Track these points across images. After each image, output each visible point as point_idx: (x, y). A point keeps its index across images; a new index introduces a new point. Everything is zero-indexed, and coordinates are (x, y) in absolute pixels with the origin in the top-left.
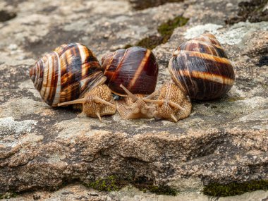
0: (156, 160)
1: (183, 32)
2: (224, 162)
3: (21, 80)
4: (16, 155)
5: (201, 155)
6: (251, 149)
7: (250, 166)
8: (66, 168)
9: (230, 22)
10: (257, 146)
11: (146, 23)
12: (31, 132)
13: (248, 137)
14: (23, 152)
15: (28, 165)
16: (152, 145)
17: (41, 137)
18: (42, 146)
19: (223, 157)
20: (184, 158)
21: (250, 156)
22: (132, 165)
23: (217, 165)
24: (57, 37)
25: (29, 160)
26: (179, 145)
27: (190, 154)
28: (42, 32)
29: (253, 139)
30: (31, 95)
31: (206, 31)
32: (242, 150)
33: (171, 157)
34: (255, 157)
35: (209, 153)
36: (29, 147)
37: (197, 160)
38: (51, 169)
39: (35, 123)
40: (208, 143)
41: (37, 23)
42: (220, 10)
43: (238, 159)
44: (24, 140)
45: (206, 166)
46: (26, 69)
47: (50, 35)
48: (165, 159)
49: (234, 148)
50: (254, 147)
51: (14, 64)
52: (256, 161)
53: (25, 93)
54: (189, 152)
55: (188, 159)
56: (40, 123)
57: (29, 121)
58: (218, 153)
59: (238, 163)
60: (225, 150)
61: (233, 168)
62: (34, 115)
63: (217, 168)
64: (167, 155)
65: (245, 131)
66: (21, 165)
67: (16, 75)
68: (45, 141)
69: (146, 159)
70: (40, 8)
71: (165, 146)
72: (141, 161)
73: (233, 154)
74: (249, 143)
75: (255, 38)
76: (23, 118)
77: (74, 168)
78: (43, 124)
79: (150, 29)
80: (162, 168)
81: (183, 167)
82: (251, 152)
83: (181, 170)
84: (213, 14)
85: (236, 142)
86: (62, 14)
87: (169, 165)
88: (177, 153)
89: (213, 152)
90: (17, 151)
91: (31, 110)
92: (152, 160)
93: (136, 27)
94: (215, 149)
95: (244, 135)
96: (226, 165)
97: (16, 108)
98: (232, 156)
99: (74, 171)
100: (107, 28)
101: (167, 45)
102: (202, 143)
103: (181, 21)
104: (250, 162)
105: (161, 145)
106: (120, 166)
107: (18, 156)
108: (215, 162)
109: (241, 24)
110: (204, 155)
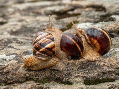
0: (64, 70)
2: (92, 71)
3: (9, 43)
4: (7, 68)
5: (83, 68)
6: (103, 66)
8: (27, 74)
10: (106, 65)
11: (61, 24)
12: (13, 60)
13: (102, 61)
15: (12, 72)
16: (63, 64)
17: (17, 61)
18: (17, 65)
19: (92, 70)
20: (76, 70)
21: (103, 69)
22: (54, 72)
23: (89, 72)
24: (24, 29)
25: (12, 70)
26: (74, 64)
27: (78, 68)
28: (18, 28)
29: (104, 62)
30: (13, 47)
32: (100, 67)
33: (71, 69)
34: (105, 69)
35: (86, 68)
36: (12, 65)
37: (81, 70)
38: (21, 74)
39: (15, 56)
40: (86, 64)
41: (16, 25)
42: (92, 18)
43: (98, 70)
44: (10, 62)
45: (85, 73)
46: (11, 39)
47: (21, 29)
48: (68, 70)
49: (97, 66)
50: (105, 65)
51: (6, 37)
52: (105, 70)
53: (10, 47)
54: (78, 67)
55: (78, 70)
56: (17, 56)
57: (12, 56)
58: (90, 68)
59: (98, 72)
60: (93, 67)
61: (96, 73)
62: (14, 54)
63: (89, 74)
64: (69, 68)
65: (101, 59)
66: (8, 72)
67: (7, 41)
68: (19, 63)
69: (60, 70)
70: (17, 20)
71: (68, 64)
72: (58, 71)
73: (96, 68)
74: (103, 63)
76: (10, 55)
77: (30, 73)
78: (18, 57)
79: (63, 26)
80: (67, 74)
81: (75, 73)
83: (75, 74)
84: (89, 19)
85: (97, 63)
86: (26, 22)
87: (70, 72)
88: (73, 67)
89: (88, 67)
90: (7, 66)
91: (13, 52)
93: (57, 25)
95: (100, 60)
96: (93, 72)
97: (7, 52)
98: (95, 69)
99: (31, 75)
100: (45, 26)
101: (70, 30)
102: (83, 63)
104: (103, 71)
105: (66, 64)
106: (50, 73)
107: (8, 68)
108: (88, 71)
110: (84, 69)
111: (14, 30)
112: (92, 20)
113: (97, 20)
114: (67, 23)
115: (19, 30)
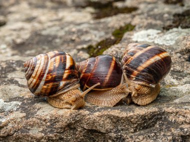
0: (110, 132)
1: (131, 35)
2: (162, 133)
3: (9, 72)
4: (5, 128)
5: (145, 128)
6: (182, 123)
7: (182, 136)
8: (42, 138)
9: (167, 29)
10: (188, 121)
11: (103, 29)
12: (17, 111)
13: (180, 115)
14: (10, 125)
15: (14, 135)
16: (108, 120)
17: (24, 114)
18: (25, 121)
19: (161, 130)
20: (132, 130)
21: (182, 129)
22: (92, 135)
23: (157, 136)
24: (37, 39)
25: (15, 132)
26: (128, 120)
27: (136, 127)
28: (26, 35)
29: (184, 116)
30: (16, 83)
31: (148, 35)
32: (176, 124)
33: (122, 130)
34: (186, 130)
35: (151, 127)
36: (15, 122)
37: (142, 132)
38: (32, 138)
39: (20, 103)
40: (150, 119)
41: (22, 29)
42: (159, 19)
43: (173, 131)
44: (12, 116)
45: (149, 136)
46: (13, 63)
47: (31, 38)
48: (117, 131)
49: (170, 123)
50: (185, 122)
51: (4, 59)
52: (187, 132)
53: (12, 81)
54: (136, 125)
55: (135, 131)
56: (23, 103)
57: (15, 102)
58: (158, 126)
59: (173, 134)
60: (163, 124)
61: (169, 138)
62: (19, 98)
63: (157, 138)
64: (119, 128)
65: (178, 110)
66: (8, 135)
67: (6, 68)
68: (27, 117)
69: (103, 131)
70: (24, 17)
71: (118, 121)
72: (100, 132)
73: (169, 127)
74: (181, 119)
75: (185, 40)
76: (11, 100)
77: (49, 137)
78: (26, 104)
79: (107, 33)
80: (115, 138)
81: (131, 137)
82: (183, 126)
83: (130, 139)
84: (154, 22)
85: (171, 118)
86: (40, 22)
87: (121, 135)
88: (127, 126)
89: (154, 125)
90: (6, 125)
91: (16, 94)
92: (108, 132)
93: (96, 32)
94: (156, 123)
95: (177, 113)
96: (164, 135)
97: (5, 93)
98: (168, 129)
99: (49, 140)
100: (74, 33)
101: (119, 45)
102: (145, 119)
103: (130, 28)
104: (182, 133)
105: (114, 120)
106: (84, 136)
107: (7, 128)
108: (155, 133)
109: (175, 29)
110: (147, 128)
111: (19, 41)
112: (158, 22)
113: (168, 23)
114: (113, 28)
115: (27, 40)
